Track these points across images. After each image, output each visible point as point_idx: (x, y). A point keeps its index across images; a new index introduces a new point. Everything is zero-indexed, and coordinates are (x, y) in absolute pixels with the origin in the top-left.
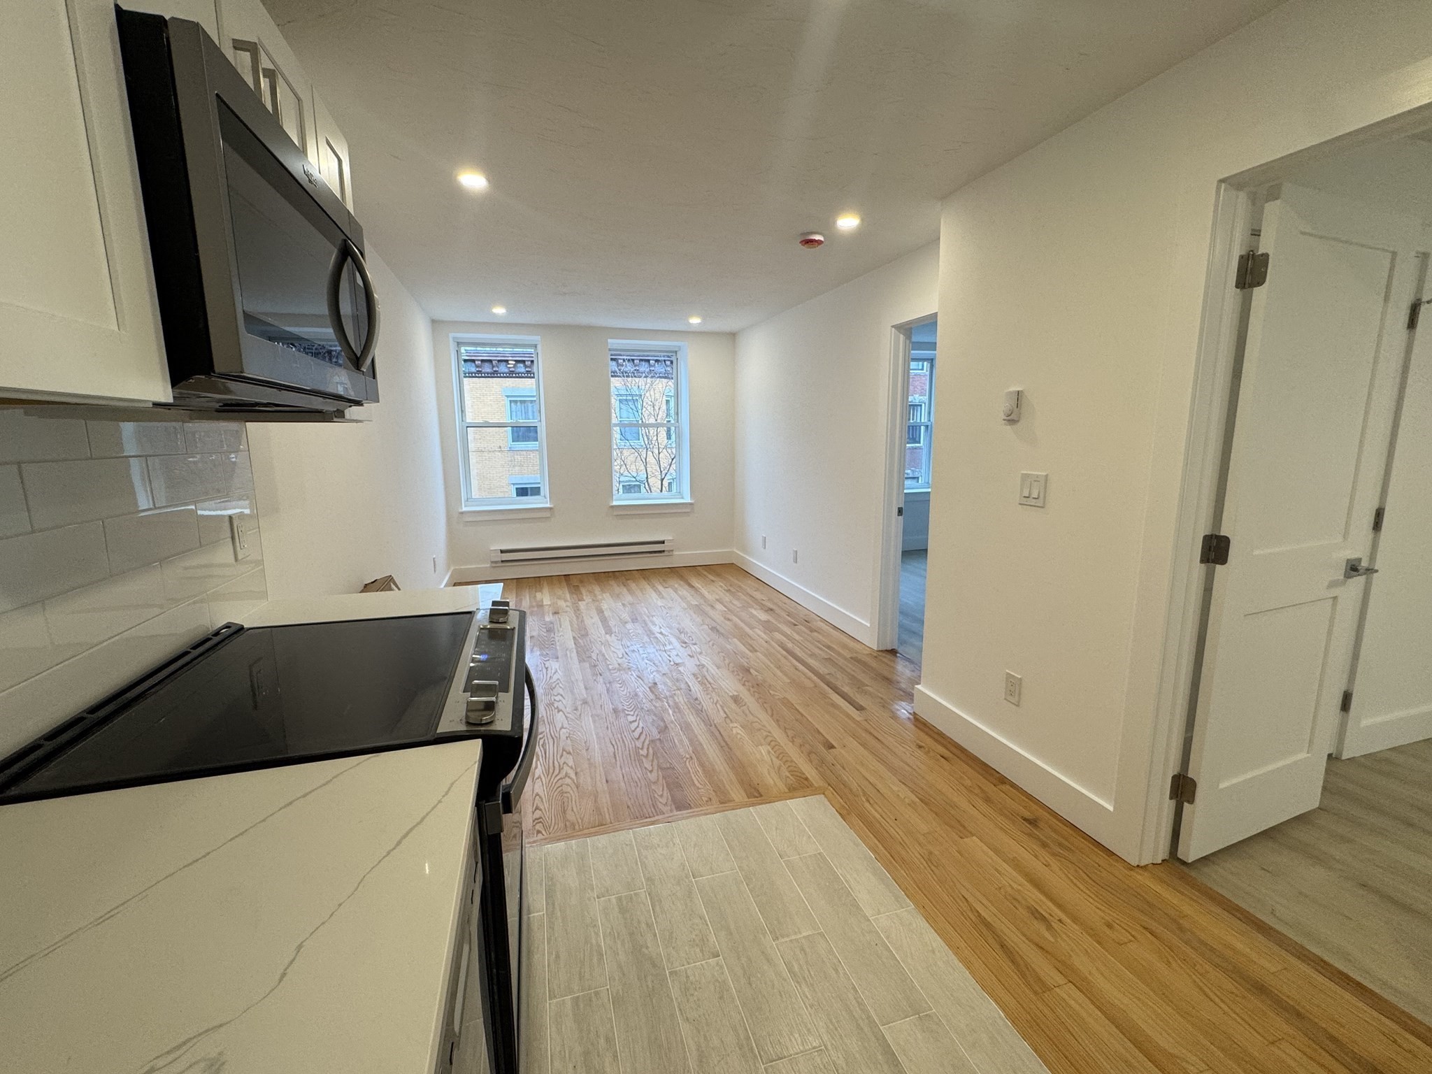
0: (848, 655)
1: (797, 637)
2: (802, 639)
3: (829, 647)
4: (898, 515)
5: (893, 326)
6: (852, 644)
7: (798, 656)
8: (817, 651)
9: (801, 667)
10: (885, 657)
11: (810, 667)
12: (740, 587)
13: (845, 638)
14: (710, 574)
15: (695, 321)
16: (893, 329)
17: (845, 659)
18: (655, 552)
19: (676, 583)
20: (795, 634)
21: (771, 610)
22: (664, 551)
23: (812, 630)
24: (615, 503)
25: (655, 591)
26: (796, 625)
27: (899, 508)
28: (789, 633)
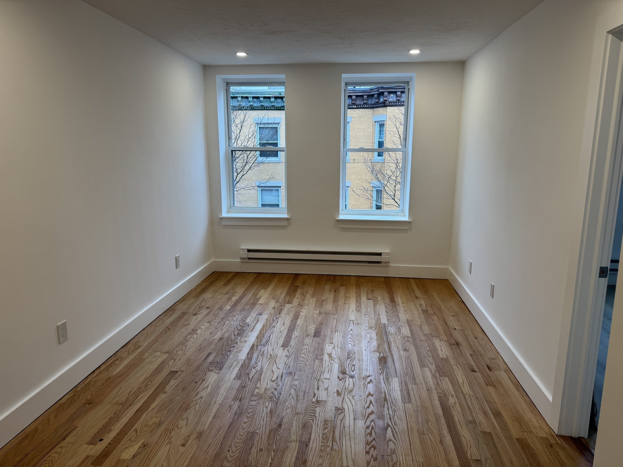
0: (515, 433)
1: (466, 389)
2: (471, 393)
3: (497, 414)
4: (600, 277)
5: (609, 32)
6: (529, 416)
7: (454, 422)
8: (480, 418)
9: (448, 440)
10: (563, 448)
11: (460, 442)
12: (440, 309)
13: (523, 404)
14: (419, 288)
15: (415, 52)
16: (610, 35)
17: (509, 438)
18: (373, 262)
19: (381, 295)
20: (466, 385)
21: (458, 344)
22: (380, 262)
23: (489, 383)
24: (341, 217)
25: (357, 301)
26: (474, 371)
27: (601, 268)
28: (460, 381)
